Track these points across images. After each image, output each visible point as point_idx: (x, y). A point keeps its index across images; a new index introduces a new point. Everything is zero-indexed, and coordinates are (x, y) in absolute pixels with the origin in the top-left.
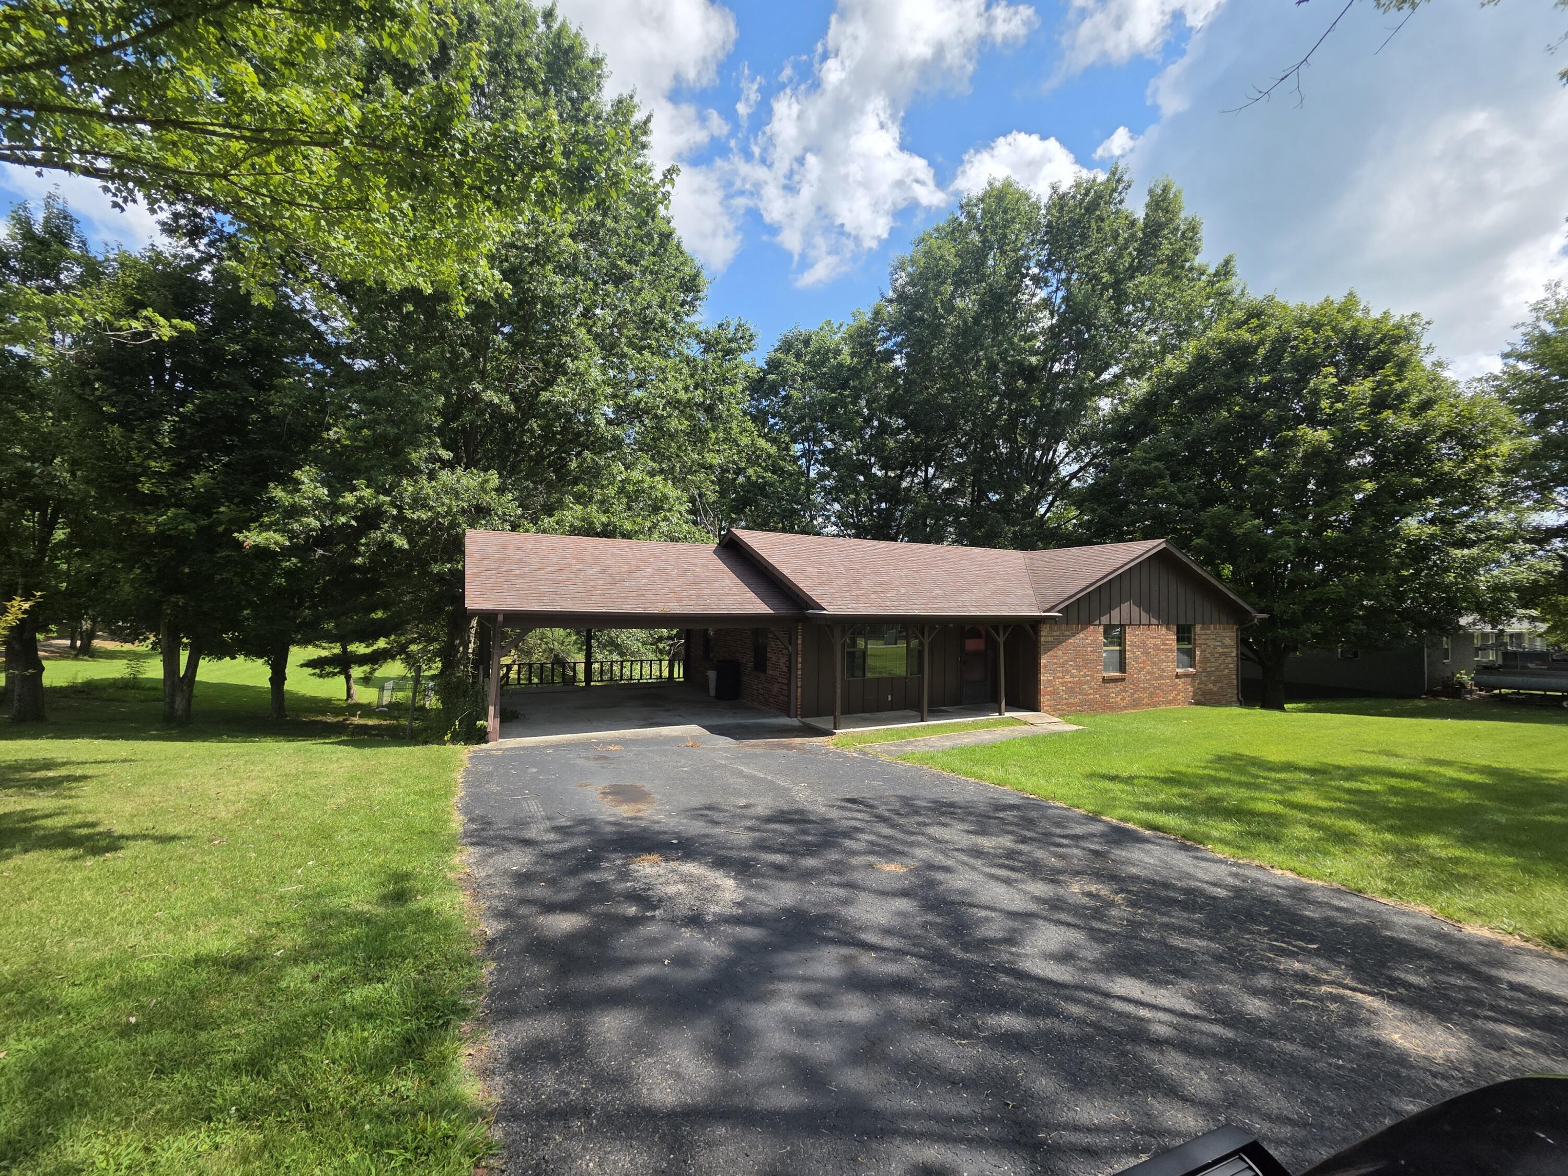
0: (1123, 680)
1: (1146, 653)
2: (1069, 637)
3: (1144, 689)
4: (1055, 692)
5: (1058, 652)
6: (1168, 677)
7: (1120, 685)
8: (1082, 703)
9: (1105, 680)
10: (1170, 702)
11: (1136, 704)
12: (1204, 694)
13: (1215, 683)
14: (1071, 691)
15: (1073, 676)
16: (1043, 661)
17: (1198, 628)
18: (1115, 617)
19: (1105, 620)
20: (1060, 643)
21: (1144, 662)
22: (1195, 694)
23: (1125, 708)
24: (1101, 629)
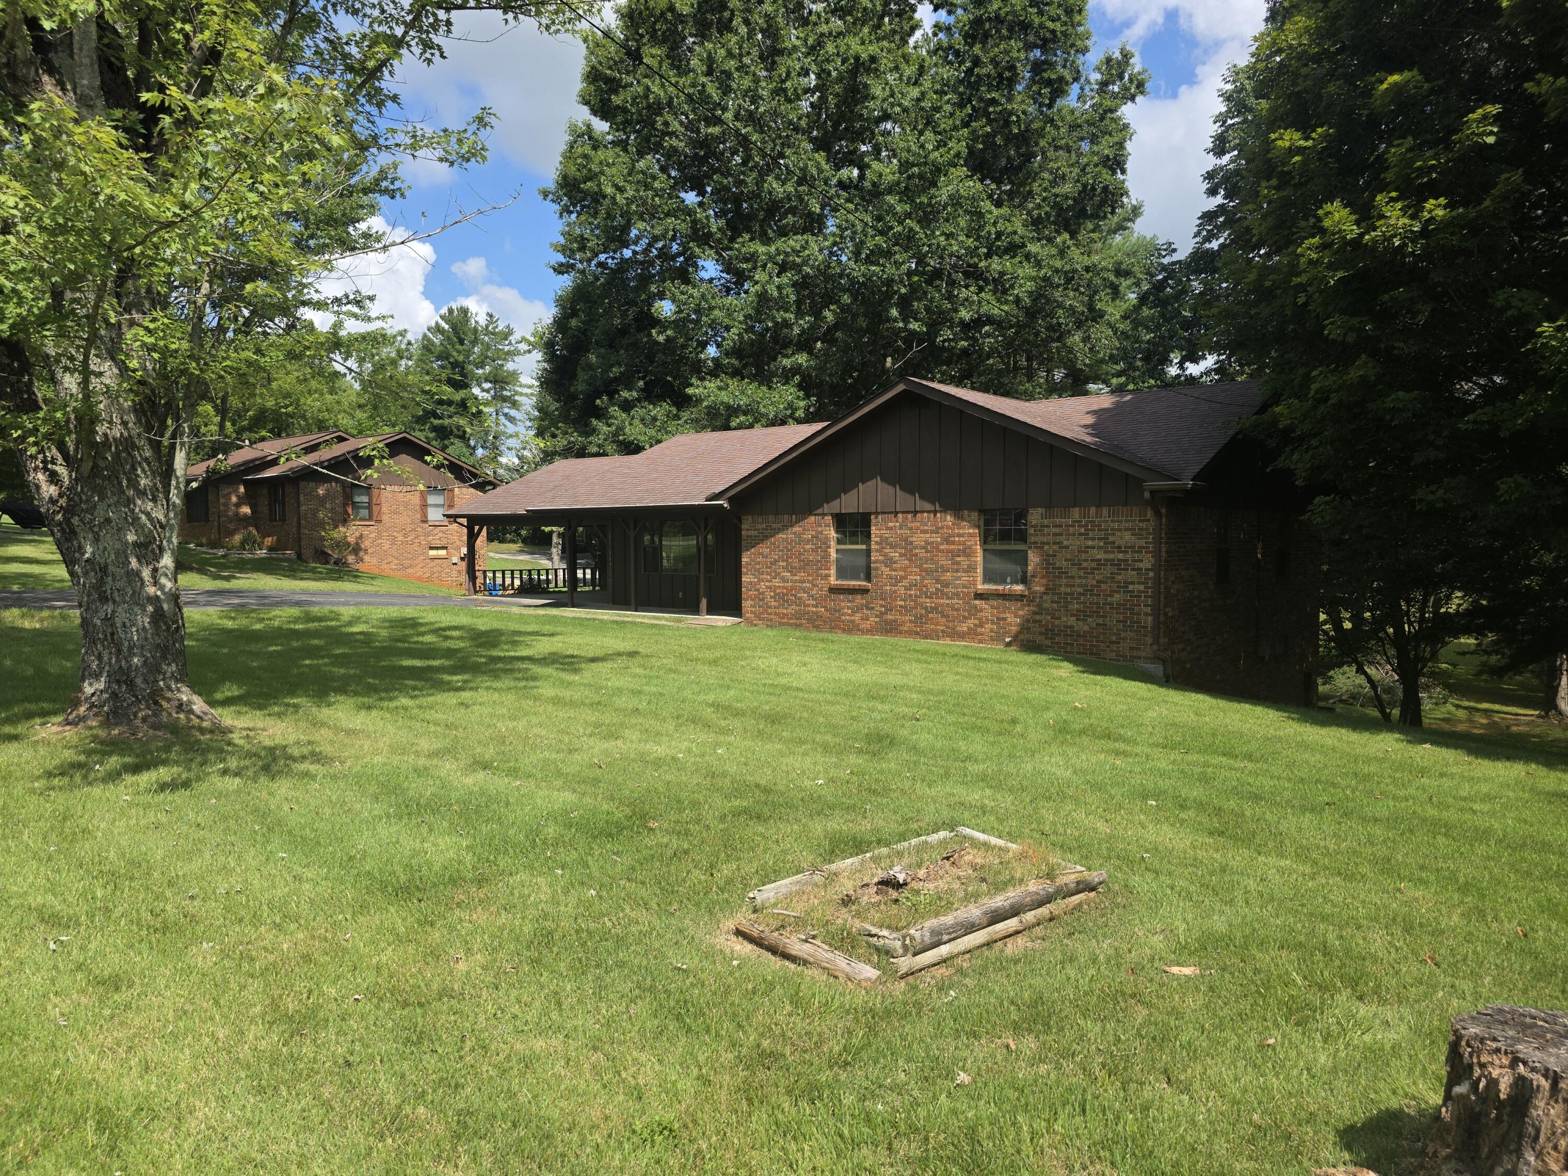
0: (865, 591)
1: (909, 554)
2: (780, 530)
3: (905, 610)
4: (760, 597)
5: (764, 548)
6: (957, 595)
7: (859, 600)
8: (798, 615)
9: (834, 590)
10: (962, 636)
11: (889, 629)
12: (1049, 632)
13: (1081, 615)
14: (782, 598)
15: (784, 580)
16: (745, 560)
17: (1035, 516)
18: (849, 503)
19: (834, 506)
20: (767, 537)
21: (904, 569)
22: (1024, 628)
23: (870, 631)
24: (829, 519)
